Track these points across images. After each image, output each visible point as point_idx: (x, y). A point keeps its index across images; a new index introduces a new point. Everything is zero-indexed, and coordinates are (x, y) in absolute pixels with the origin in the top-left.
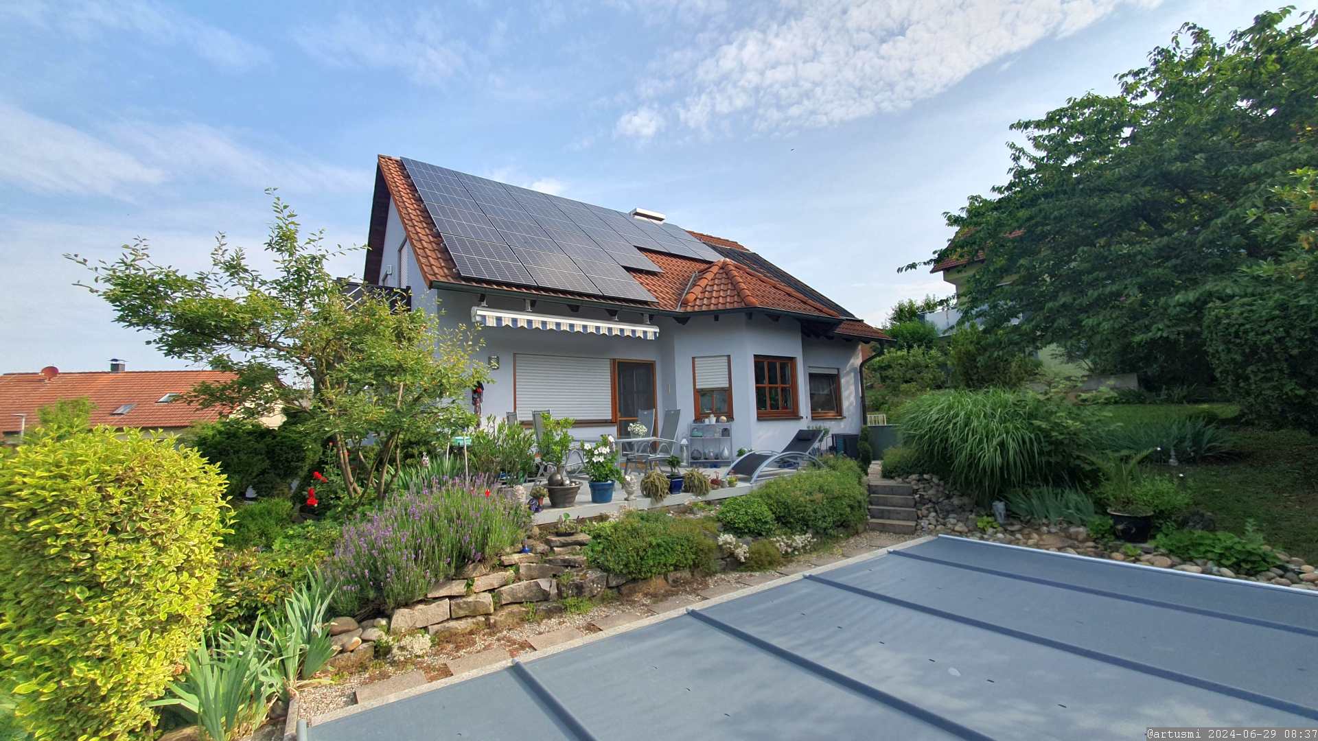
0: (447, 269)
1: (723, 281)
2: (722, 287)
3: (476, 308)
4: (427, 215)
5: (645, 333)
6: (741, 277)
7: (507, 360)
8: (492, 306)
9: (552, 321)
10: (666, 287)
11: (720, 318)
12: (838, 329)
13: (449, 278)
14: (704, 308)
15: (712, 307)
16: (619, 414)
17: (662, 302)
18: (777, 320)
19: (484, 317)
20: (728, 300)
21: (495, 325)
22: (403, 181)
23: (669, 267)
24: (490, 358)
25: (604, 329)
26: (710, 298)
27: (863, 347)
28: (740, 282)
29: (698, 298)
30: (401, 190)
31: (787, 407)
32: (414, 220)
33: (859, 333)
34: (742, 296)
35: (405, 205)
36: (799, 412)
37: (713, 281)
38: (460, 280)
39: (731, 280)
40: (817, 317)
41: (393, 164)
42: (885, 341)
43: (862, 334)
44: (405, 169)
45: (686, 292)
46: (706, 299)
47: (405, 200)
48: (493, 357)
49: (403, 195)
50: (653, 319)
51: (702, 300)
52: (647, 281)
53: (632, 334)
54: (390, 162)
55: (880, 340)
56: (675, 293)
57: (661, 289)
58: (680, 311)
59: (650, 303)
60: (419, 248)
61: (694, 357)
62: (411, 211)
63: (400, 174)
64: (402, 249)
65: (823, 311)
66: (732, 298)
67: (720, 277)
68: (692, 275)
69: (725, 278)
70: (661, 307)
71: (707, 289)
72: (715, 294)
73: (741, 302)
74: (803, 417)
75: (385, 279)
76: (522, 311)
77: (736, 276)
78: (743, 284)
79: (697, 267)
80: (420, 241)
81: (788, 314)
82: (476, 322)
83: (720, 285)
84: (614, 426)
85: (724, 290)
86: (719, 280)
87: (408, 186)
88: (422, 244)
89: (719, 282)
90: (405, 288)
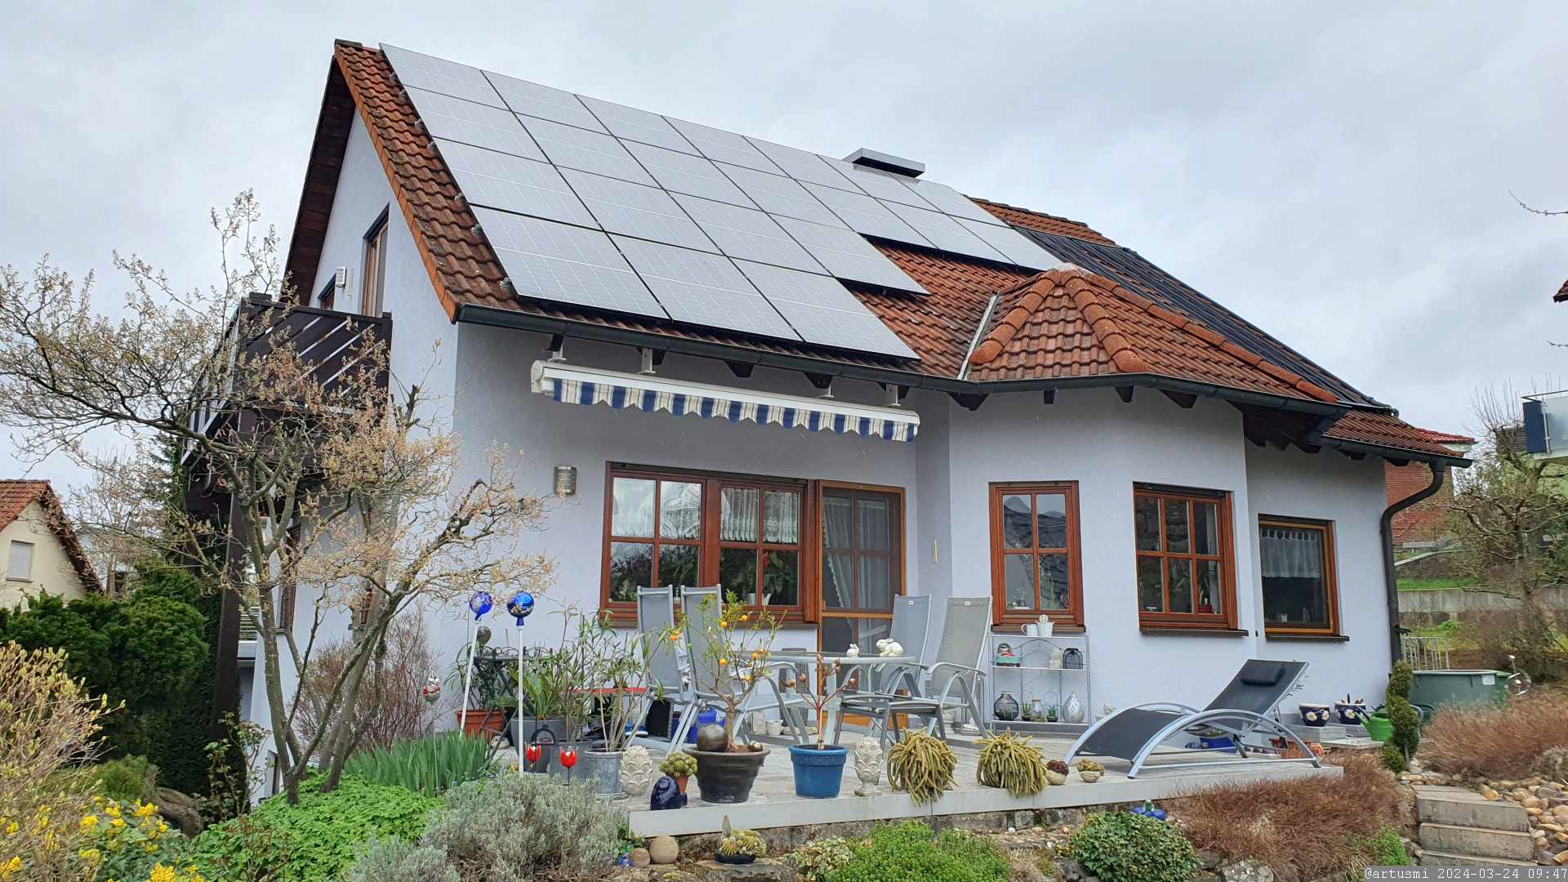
0: (487, 280)
1: (1062, 314)
2: (1061, 327)
3: (538, 365)
4: (439, 166)
5: (889, 425)
6: (1105, 306)
7: (592, 477)
8: (573, 360)
9: (694, 393)
10: (932, 326)
11: (1058, 393)
12: (1333, 433)
13: (492, 300)
14: (1019, 375)
15: (1038, 373)
16: (822, 604)
17: (928, 359)
18: (1191, 407)
19: (558, 383)
20: (1076, 358)
21: (578, 402)
22: (388, 95)
23: (937, 281)
24: (557, 471)
25: (802, 417)
26: (1035, 353)
27: (1392, 473)
28: (1104, 318)
29: (1007, 352)
30: (385, 113)
31: (1209, 609)
32: (416, 176)
33: (1382, 441)
34: (1108, 349)
35: (394, 144)
36: (1235, 620)
37: (1041, 314)
38: (513, 304)
39: (1081, 312)
40: (1283, 401)
41: (365, 59)
42: (1446, 461)
43: (1389, 441)
44: (391, 70)
45: (977, 337)
46: (1023, 355)
47: (395, 135)
48: (563, 468)
49: (389, 123)
50: (907, 397)
51: (1015, 357)
52: (891, 313)
53: (860, 429)
54: (360, 53)
55: (1434, 458)
56: (954, 340)
57: (922, 330)
58: (966, 379)
59: (901, 361)
60: (428, 237)
61: (996, 483)
62: (407, 159)
63: (381, 80)
64: (374, 235)
65: (1298, 386)
66: (1086, 353)
67: (1056, 306)
68: (989, 301)
69: (1069, 309)
70: (926, 370)
71: (1026, 332)
72: (1046, 343)
73: (1106, 363)
74: (1246, 633)
75: (328, 296)
76: (635, 373)
77: (1093, 303)
78: (1110, 322)
79: (999, 281)
80: (428, 221)
81: (1215, 392)
82: (542, 394)
83: (1057, 323)
84: (812, 629)
85: (1067, 336)
86: (1054, 313)
87: (397, 104)
88: (432, 228)
89: (1055, 316)
90: (380, 316)
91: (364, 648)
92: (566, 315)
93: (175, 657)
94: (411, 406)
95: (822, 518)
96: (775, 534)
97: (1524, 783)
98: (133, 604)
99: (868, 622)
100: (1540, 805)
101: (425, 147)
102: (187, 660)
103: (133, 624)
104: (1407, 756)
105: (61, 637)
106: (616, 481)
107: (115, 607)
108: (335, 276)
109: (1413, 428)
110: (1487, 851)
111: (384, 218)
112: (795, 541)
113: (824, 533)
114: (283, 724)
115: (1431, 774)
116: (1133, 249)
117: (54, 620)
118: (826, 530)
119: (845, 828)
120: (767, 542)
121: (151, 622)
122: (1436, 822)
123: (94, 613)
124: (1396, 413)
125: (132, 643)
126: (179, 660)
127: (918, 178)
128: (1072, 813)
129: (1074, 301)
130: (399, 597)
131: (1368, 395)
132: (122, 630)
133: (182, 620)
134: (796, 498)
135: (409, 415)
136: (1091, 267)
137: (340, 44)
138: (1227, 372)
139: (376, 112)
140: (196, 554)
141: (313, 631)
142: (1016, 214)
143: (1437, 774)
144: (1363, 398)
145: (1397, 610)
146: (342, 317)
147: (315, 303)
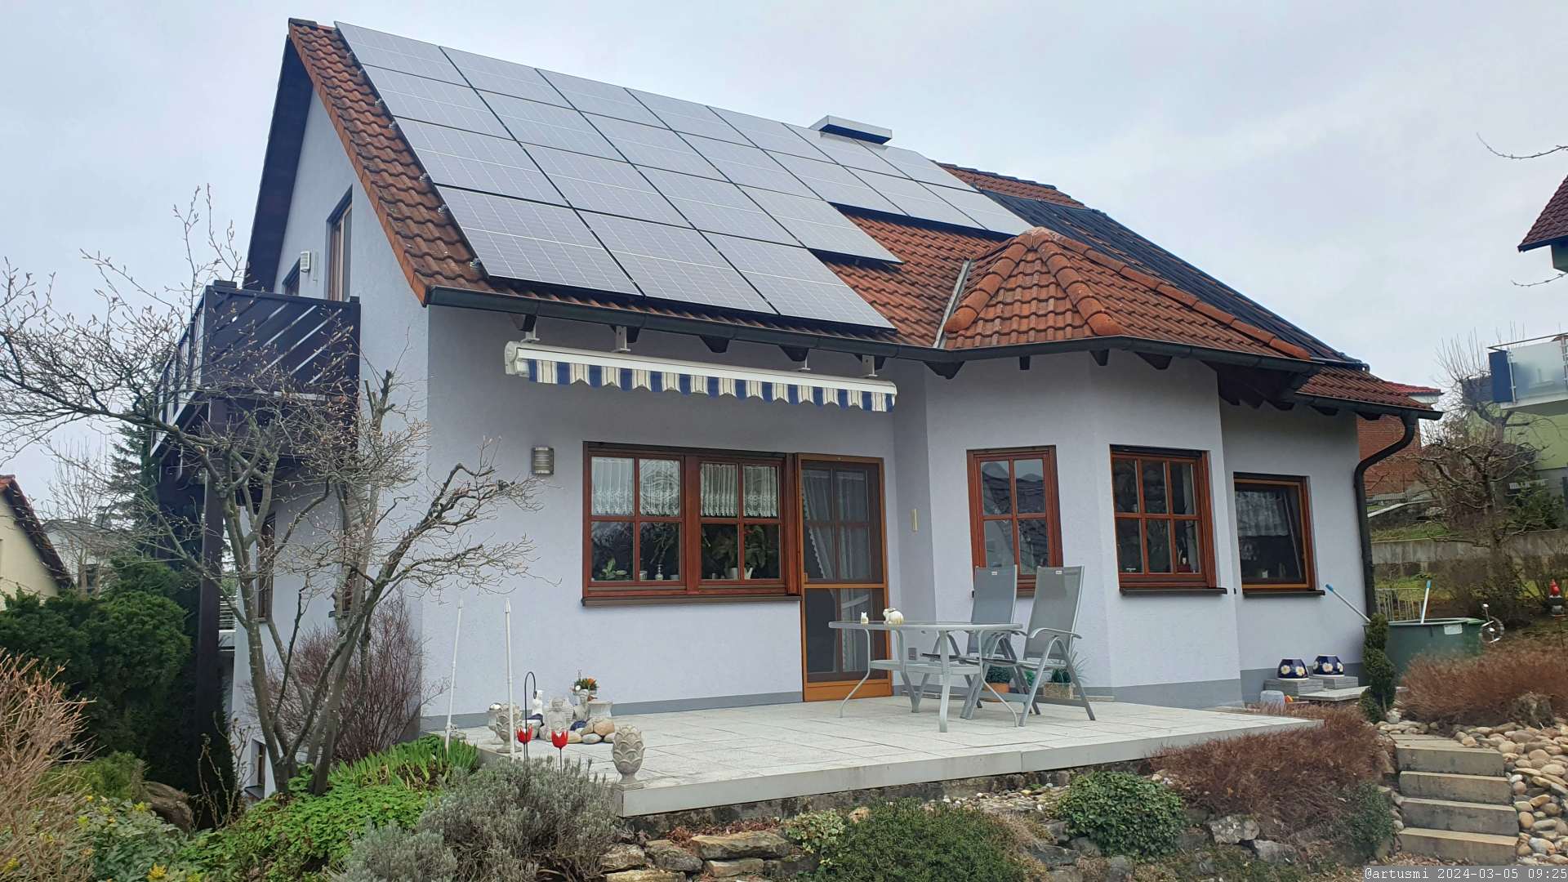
0: (456, 261)
1: (1036, 279)
2: (1034, 292)
3: (511, 347)
4: (401, 146)
5: (867, 396)
6: (1078, 270)
7: (570, 462)
8: (549, 340)
9: (672, 370)
10: (906, 294)
11: (1033, 359)
12: (1306, 389)
13: (462, 281)
14: (994, 342)
15: (1013, 339)
16: (804, 576)
17: (904, 329)
18: (1166, 367)
19: (532, 364)
20: (1051, 323)
21: (555, 382)
22: (346, 74)
23: (909, 248)
24: (534, 453)
25: (780, 389)
26: (1010, 318)
27: (1364, 427)
28: (1078, 282)
29: (981, 319)
30: (344, 93)
31: (1187, 568)
32: (379, 157)
33: (1354, 396)
34: (1083, 315)
35: (355, 126)
36: (1214, 578)
37: (1013, 279)
38: (482, 284)
39: (1055, 276)
40: (1257, 360)
41: (321, 38)
42: (1417, 414)
43: (1361, 396)
44: (348, 49)
45: (950, 305)
46: (998, 321)
47: (355, 115)
48: (540, 449)
49: (349, 104)
50: (884, 367)
51: (990, 324)
52: (865, 283)
53: (839, 400)
54: (315, 33)
55: (1407, 412)
56: (928, 308)
57: (897, 299)
58: (942, 347)
59: (877, 331)
60: (396, 219)
61: (973, 451)
62: (368, 140)
63: (338, 59)
64: (338, 218)
65: (1271, 344)
66: (1060, 317)
67: (1029, 271)
68: (961, 267)
69: (1042, 273)
70: (900, 338)
71: (1000, 298)
72: (1021, 308)
73: (1081, 327)
74: (1225, 591)
75: (293, 280)
76: (608, 351)
77: (1066, 267)
78: (1084, 286)
79: (970, 247)
80: (395, 202)
81: (1190, 353)
82: (517, 375)
83: (1030, 288)
84: (794, 601)
85: (1040, 301)
86: (1027, 277)
87: (355, 84)
88: (399, 209)
89: (1028, 281)
90: (348, 300)
91: (349, 636)
92: (538, 295)
93: (157, 651)
94: (385, 391)
95: (802, 491)
96: (756, 508)
97: (1500, 728)
98: (111, 599)
99: (850, 593)
100: (1516, 751)
101: (387, 127)
102: (168, 653)
103: (112, 620)
104: (1385, 706)
105: (41, 635)
106: (594, 460)
107: (93, 602)
108: (299, 261)
109: (1384, 382)
110: (1466, 796)
111: (347, 200)
112: (775, 514)
113: (804, 506)
114: (270, 714)
115: (1408, 722)
116: (1102, 211)
117: (32, 618)
118: (806, 502)
119: (837, 798)
120: (749, 516)
121: (130, 617)
122: (1414, 770)
123: (71, 610)
124: (1367, 368)
125: (112, 638)
126: (161, 655)
127: (885, 144)
128: (1061, 775)
129: (1046, 265)
130: (384, 583)
131: (1338, 350)
132: (101, 626)
133: (159, 614)
134: (774, 472)
135: (384, 400)
136: (1062, 230)
137: (294, 23)
138: (1201, 332)
139: (335, 93)
140: (174, 547)
141: (297, 621)
142: (985, 178)
143: (1415, 723)
144: (1335, 354)
145: (1371, 562)
146: (309, 302)
147: (280, 289)
